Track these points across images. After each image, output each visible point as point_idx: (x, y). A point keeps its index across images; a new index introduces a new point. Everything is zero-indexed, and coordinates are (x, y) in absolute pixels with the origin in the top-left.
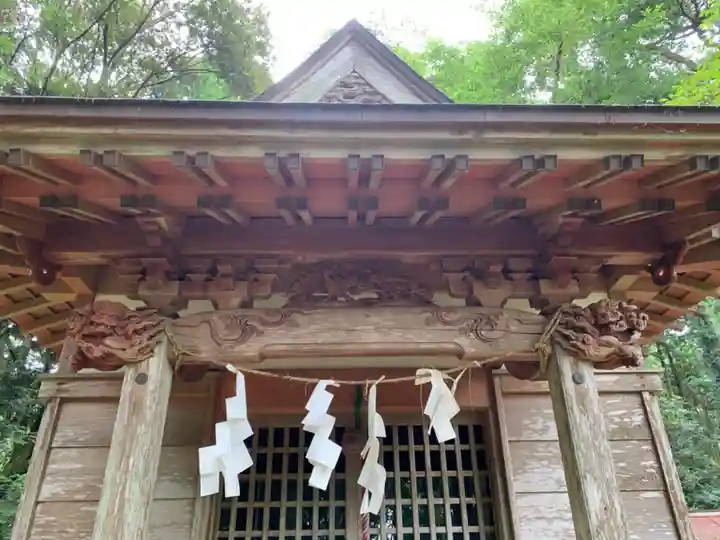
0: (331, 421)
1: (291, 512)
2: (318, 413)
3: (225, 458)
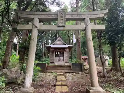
3: (57, 53)
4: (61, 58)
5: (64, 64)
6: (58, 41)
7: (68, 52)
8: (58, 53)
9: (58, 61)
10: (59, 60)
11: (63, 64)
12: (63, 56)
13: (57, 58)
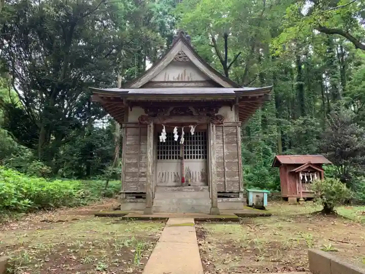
0: (177, 132)
1: (170, 147)
2: (175, 131)
3: (163, 137)
4: (194, 166)
5: (214, 205)
6: (174, 63)
7: (231, 130)
8: (170, 135)
9: (171, 181)
10: (182, 182)
11: (208, 203)
12: (206, 156)
13: (170, 167)
